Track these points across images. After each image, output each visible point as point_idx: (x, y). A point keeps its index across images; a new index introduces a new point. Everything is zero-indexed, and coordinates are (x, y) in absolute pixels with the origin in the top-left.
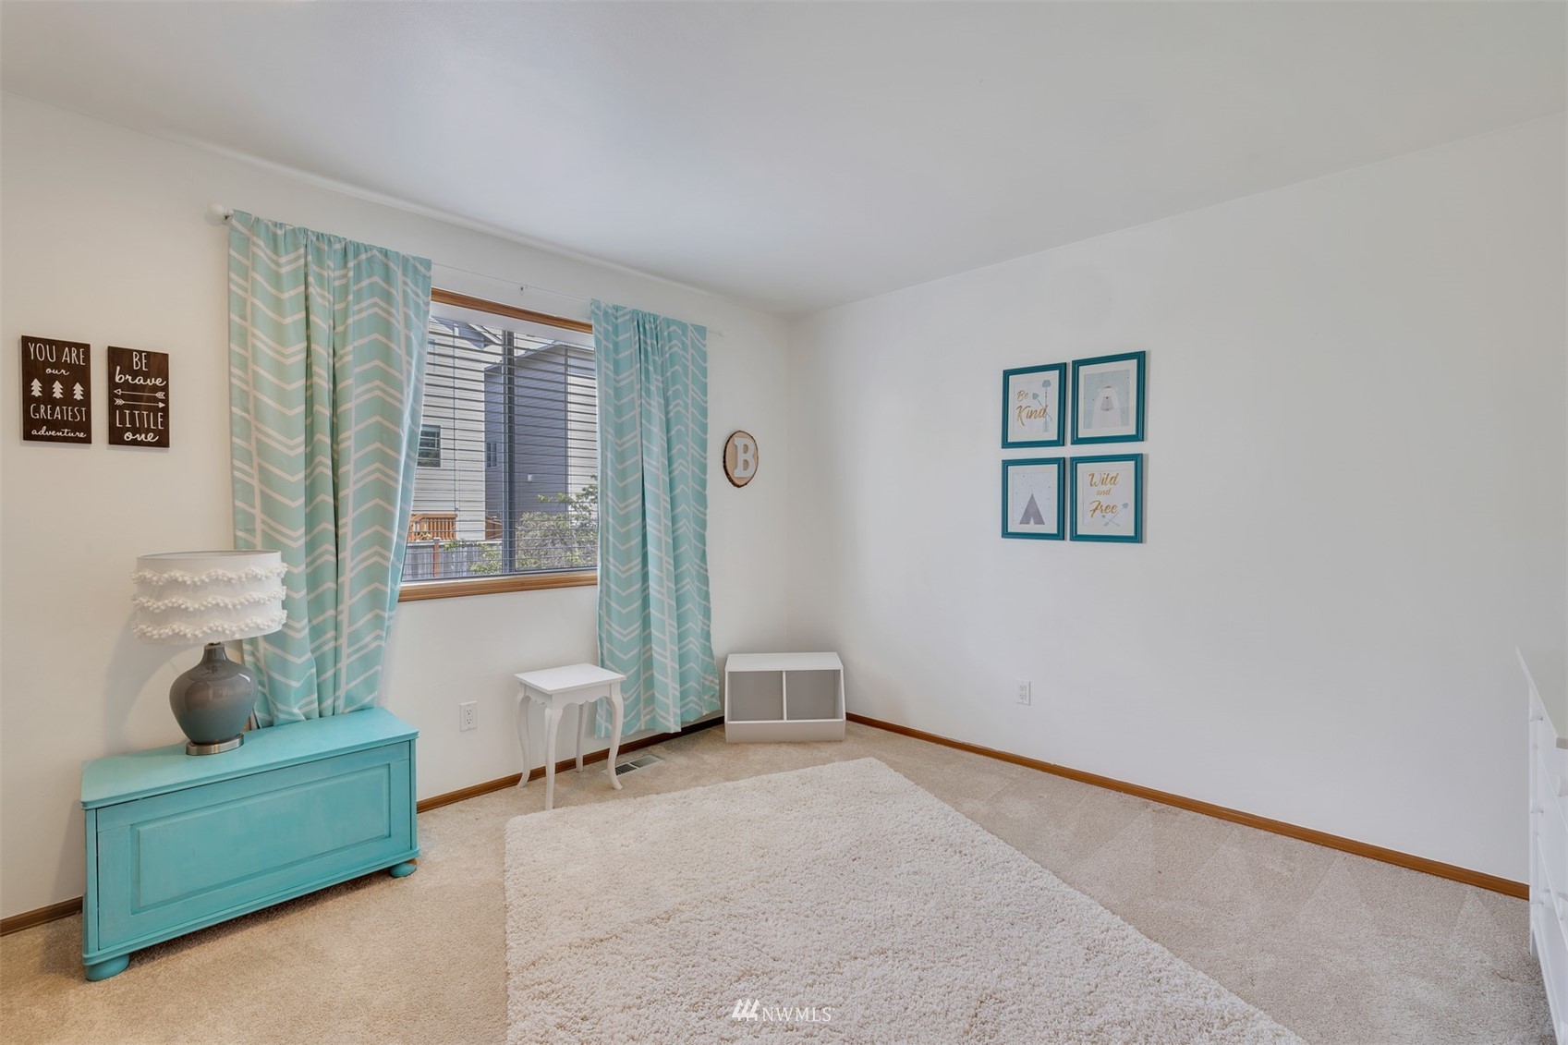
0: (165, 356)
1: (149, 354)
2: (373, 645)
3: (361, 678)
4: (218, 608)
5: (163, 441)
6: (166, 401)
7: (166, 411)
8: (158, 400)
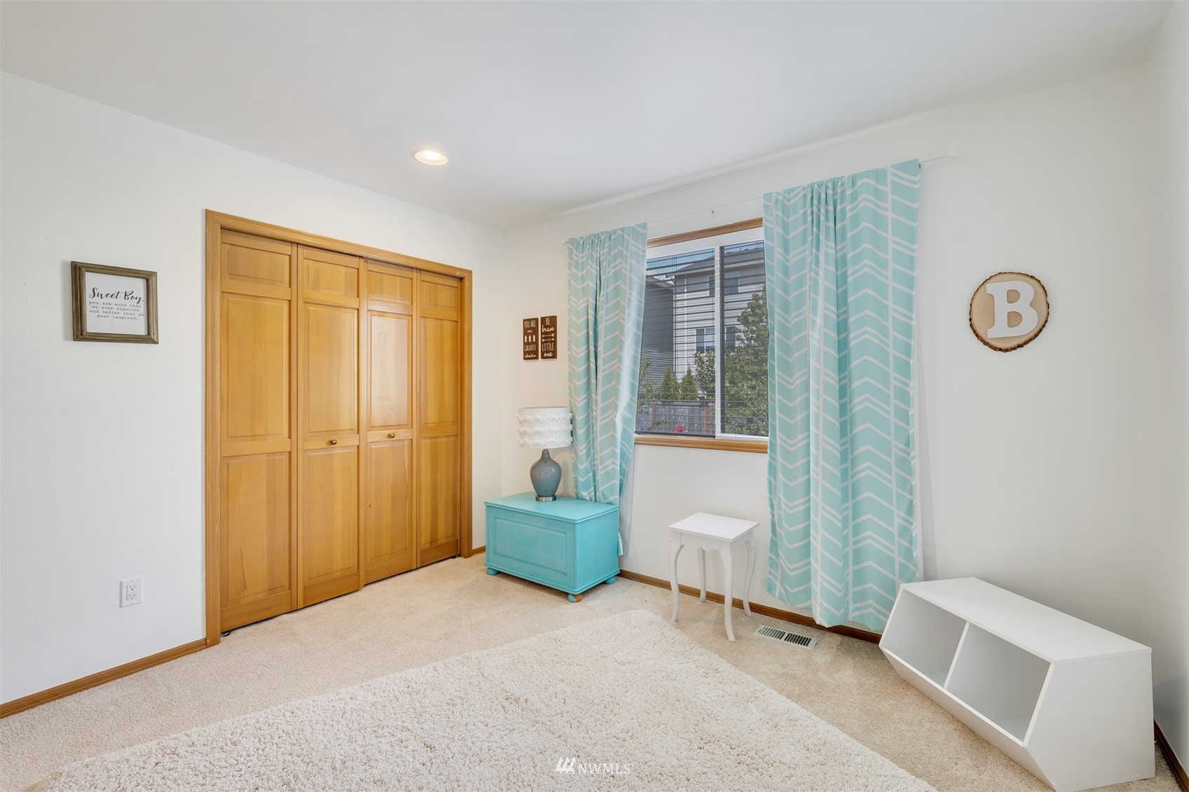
0: (556, 317)
1: (550, 317)
2: (611, 467)
3: (608, 485)
4: (538, 433)
5: (554, 356)
6: (555, 337)
7: (555, 342)
8: (552, 337)
